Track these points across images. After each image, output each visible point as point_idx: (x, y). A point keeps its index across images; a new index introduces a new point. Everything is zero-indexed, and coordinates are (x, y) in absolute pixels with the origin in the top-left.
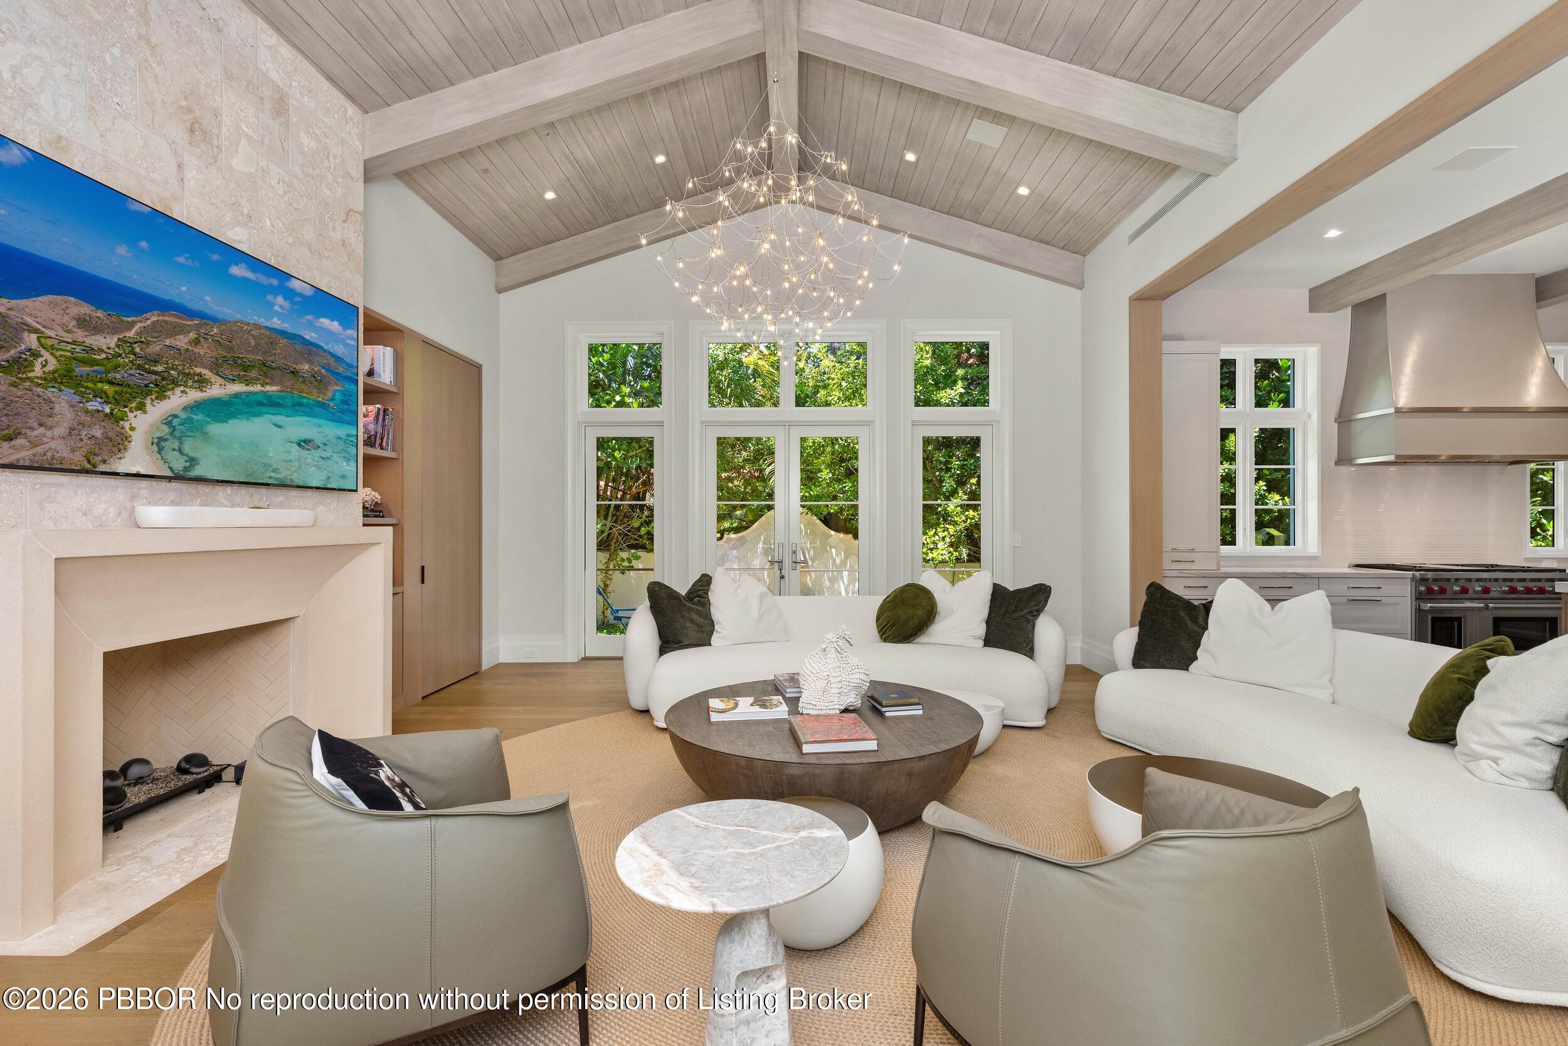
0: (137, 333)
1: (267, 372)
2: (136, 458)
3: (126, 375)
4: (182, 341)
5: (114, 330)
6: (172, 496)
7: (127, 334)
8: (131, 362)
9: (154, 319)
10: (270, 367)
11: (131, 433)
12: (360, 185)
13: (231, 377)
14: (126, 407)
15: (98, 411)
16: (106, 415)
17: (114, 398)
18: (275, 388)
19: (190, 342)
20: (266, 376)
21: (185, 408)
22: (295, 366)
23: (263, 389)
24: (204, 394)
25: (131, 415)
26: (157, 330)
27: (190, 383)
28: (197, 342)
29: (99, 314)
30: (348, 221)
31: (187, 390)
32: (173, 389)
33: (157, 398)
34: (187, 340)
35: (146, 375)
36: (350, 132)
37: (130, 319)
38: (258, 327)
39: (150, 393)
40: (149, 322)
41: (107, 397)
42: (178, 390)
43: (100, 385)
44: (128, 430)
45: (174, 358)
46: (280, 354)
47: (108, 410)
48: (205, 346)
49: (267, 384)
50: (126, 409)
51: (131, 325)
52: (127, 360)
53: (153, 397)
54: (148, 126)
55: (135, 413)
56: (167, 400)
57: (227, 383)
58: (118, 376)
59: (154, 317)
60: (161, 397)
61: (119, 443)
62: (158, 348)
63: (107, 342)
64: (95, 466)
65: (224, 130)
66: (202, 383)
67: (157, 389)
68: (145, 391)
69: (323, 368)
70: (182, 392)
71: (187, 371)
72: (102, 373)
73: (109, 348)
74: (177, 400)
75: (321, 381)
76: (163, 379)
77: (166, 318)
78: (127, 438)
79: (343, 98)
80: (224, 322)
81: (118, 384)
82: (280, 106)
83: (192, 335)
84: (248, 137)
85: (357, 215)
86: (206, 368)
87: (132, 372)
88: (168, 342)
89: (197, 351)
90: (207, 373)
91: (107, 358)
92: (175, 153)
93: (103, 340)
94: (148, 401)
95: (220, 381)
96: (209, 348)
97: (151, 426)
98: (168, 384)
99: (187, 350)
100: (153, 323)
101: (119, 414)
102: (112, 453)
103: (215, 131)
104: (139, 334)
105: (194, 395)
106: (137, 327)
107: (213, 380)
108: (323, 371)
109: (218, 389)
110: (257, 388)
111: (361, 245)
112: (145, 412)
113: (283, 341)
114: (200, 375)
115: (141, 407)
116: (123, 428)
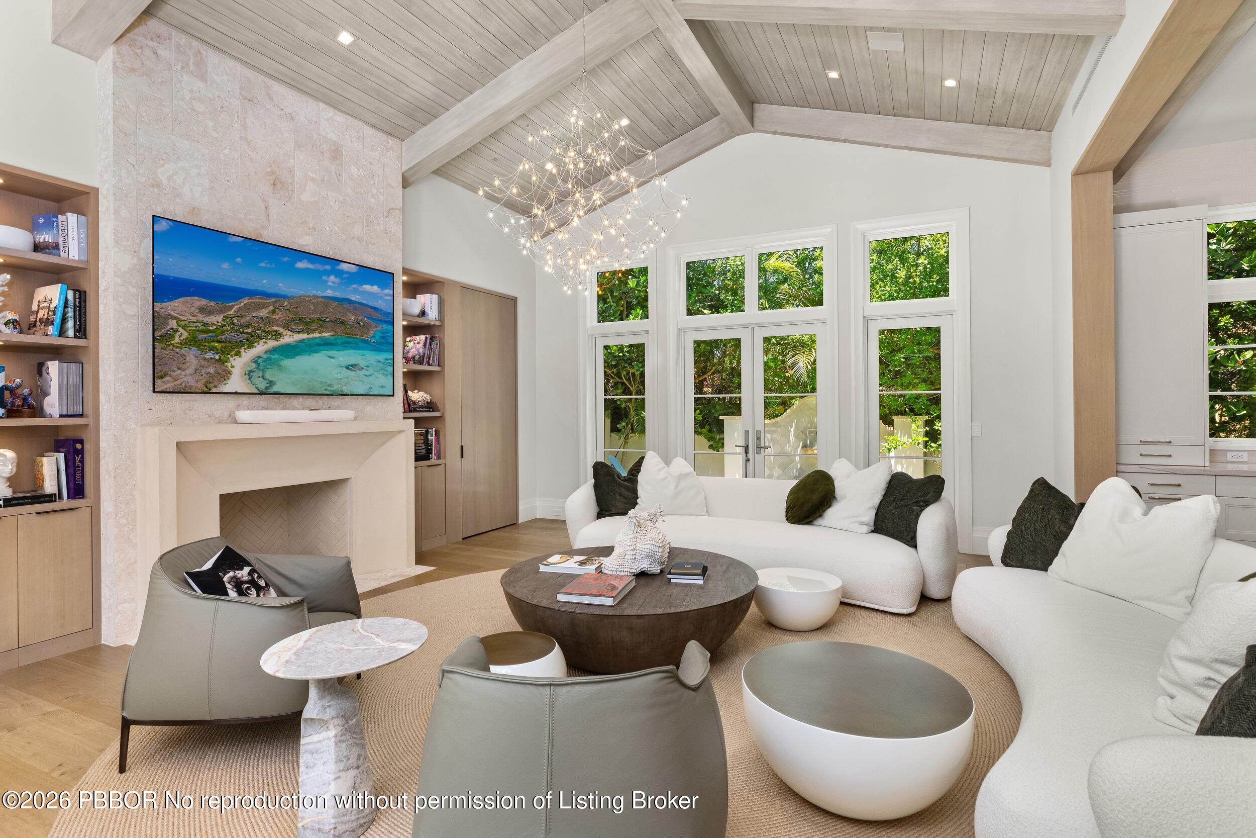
0: (235, 312)
1: (322, 324)
2: (236, 383)
3: (228, 336)
4: (263, 313)
5: (221, 312)
6: (263, 403)
7: (229, 313)
8: (232, 328)
9: (246, 302)
10: (326, 321)
11: (232, 369)
12: (399, 190)
13: (297, 330)
14: (228, 354)
15: (212, 358)
16: (217, 360)
17: (221, 350)
18: (329, 334)
19: (269, 312)
20: (322, 326)
21: (266, 352)
22: (343, 318)
23: (320, 335)
24: (279, 342)
25: (231, 359)
26: (248, 308)
27: (269, 337)
28: (274, 312)
29: (212, 304)
30: (390, 216)
31: (267, 341)
32: (258, 341)
33: (248, 348)
34: (267, 311)
35: (241, 335)
36: (390, 157)
37: (230, 304)
38: (317, 297)
39: (244, 345)
40: (242, 304)
41: (217, 350)
42: (261, 342)
43: (212, 344)
44: (230, 367)
45: (259, 323)
46: (332, 312)
47: (217, 357)
48: (279, 313)
49: (323, 332)
50: (229, 356)
51: (232, 307)
52: (229, 328)
53: (246, 347)
54: (246, 189)
55: (234, 357)
56: (254, 349)
57: (294, 334)
58: (223, 337)
59: (245, 301)
60: (251, 346)
61: (225, 375)
62: (248, 318)
63: (217, 319)
64: (210, 389)
65: (296, 178)
66: (277, 336)
67: (248, 342)
68: (240, 344)
69: (365, 317)
70: (264, 343)
71: (267, 330)
72: (214, 337)
73: (218, 322)
74: (260, 348)
75: (364, 326)
76: (252, 336)
77: (252, 301)
78: (230, 373)
79: (385, 136)
80: (292, 297)
81: (224, 342)
82: (336, 154)
83: (271, 308)
84: (313, 180)
85: (397, 211)
86: (280, 326)
87: (232, 334)
88: (254, 314)
89: (273, 317)
90: (280, 330)
91: (217, 328)
92: (264, 200)
93: (215, 318)
94: (242, 350)
95: (290, 333)
96: (282, 314)
97: (244, 364)
98: (255, 339)
99: (267, 317)
100: (245, 304)
101: (225, 359)
102: (220, 382)
103: (290, 181)
104: (237, 312)
105: (272, 344)
106: (235, 308)
107: (285, 333)
108: (366, 319)
109: (288, 338)
110: (317, 335)
111: (401, 230)
112: (240, 357)
113: (335, 304)
114: (276, 331)
115: (238, 354)
116: (227, 367)
